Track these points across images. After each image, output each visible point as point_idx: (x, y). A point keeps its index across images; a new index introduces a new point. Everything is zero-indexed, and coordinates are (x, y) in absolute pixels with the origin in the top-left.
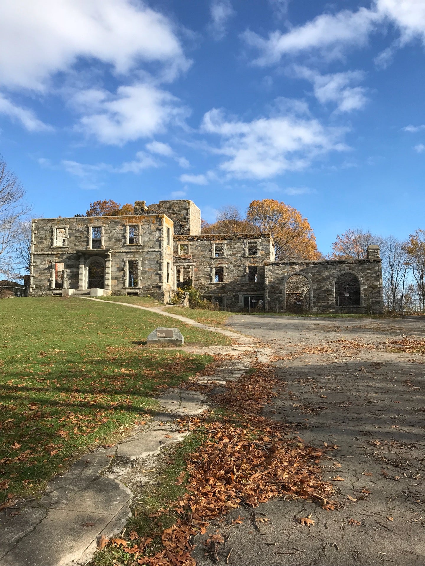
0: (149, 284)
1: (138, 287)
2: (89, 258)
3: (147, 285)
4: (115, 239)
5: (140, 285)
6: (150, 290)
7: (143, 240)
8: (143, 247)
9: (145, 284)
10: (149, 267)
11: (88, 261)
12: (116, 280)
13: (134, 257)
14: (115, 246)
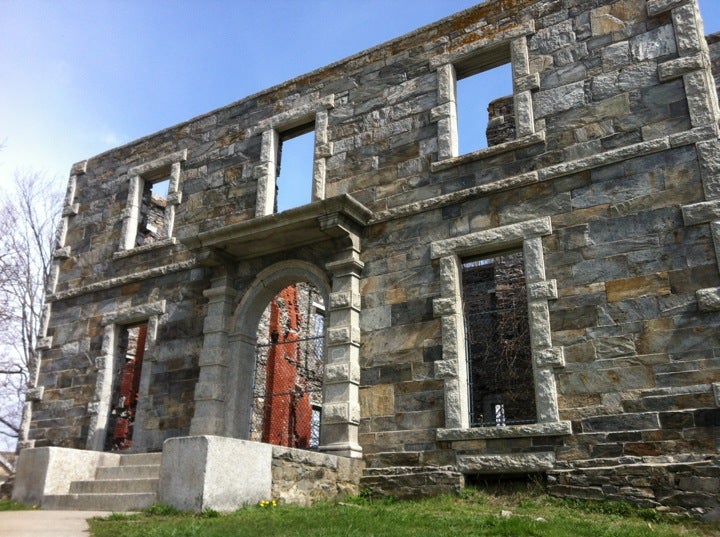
0: (630, 396)
1: (539, 428)
2: (253, 278)
3: (611, 405)
4: (379, 155)
5: (555, 410)
6: (651, 449)
7: (547, 109)
8: (551, 150)
9: (597, 396)
10: (612, 266)
11: (248, 294)
12: (391, 388)
13: (496, 223)
14: (383, 189)
